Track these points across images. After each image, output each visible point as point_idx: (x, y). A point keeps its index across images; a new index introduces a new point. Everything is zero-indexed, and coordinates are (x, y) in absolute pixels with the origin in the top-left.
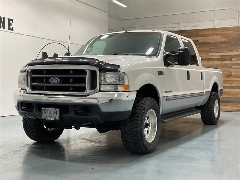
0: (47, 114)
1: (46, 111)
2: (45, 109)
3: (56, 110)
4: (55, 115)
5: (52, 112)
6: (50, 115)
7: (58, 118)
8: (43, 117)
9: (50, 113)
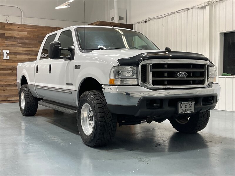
0: (183, 108)
1: (182, 105)
2: (182, 103)
3: (192, 103)
4: (191, 108)
5: (188, 105)
6: (186, 109)
7: (193, 111)
8: (180, 112)
9: (186, 107)
